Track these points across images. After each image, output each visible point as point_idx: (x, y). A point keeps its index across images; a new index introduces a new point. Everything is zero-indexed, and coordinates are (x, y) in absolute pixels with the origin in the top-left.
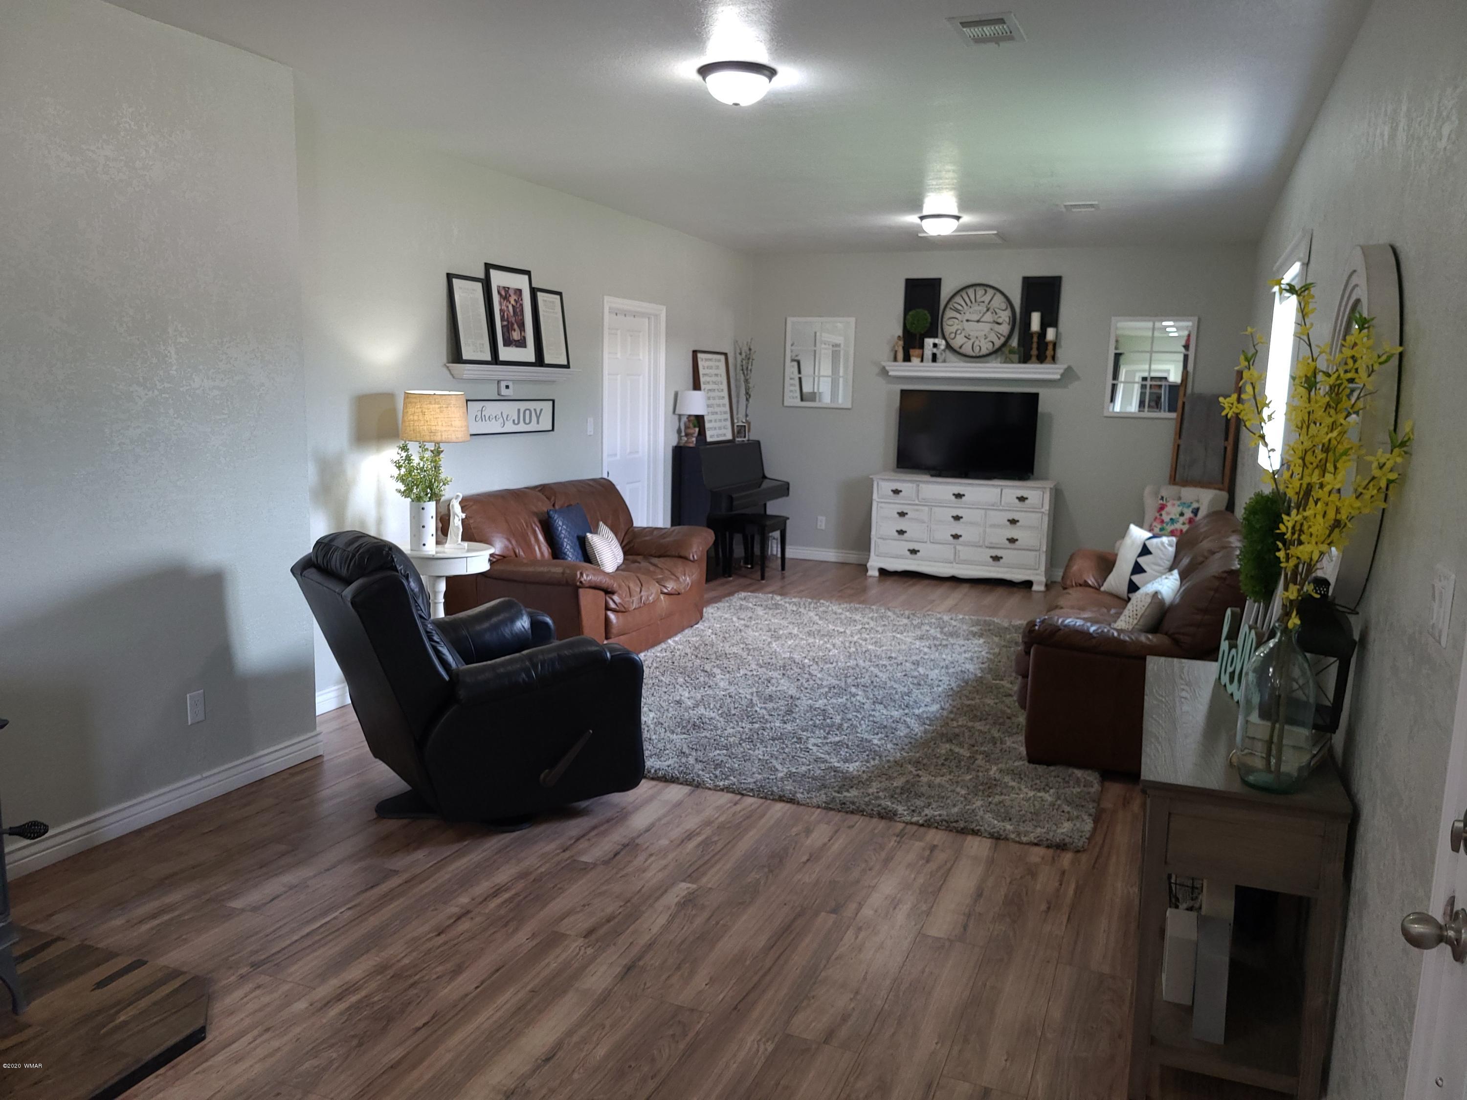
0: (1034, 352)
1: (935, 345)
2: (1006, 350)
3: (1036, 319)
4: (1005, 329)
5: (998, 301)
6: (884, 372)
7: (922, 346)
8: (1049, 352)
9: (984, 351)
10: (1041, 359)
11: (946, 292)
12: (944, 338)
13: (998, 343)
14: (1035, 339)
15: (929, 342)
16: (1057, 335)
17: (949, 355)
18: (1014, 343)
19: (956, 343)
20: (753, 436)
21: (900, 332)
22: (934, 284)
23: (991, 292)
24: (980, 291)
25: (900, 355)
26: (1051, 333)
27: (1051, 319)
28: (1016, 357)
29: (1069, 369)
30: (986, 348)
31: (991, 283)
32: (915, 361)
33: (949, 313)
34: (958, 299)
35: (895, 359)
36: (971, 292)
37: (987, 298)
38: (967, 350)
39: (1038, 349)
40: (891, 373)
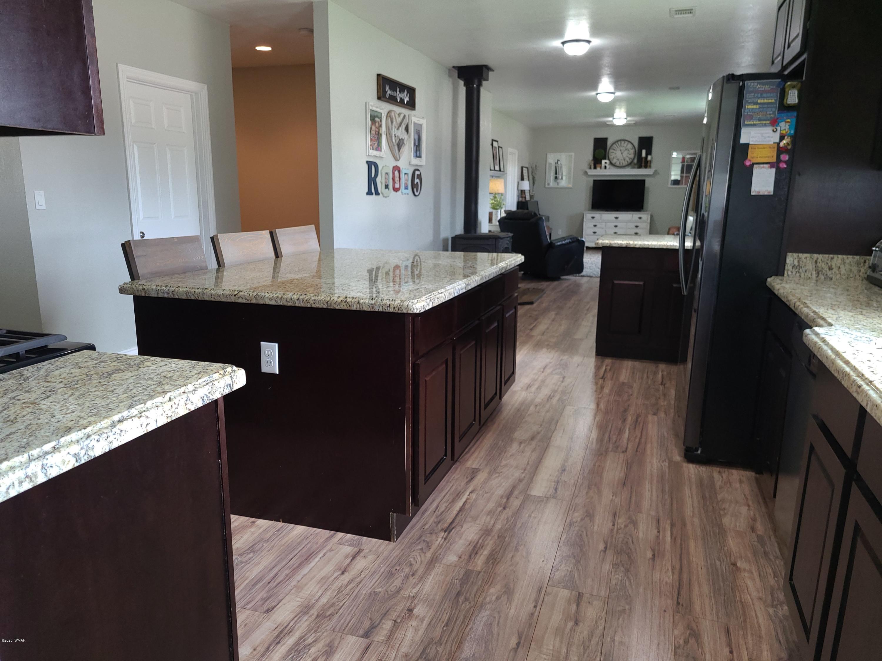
0: (643, 164)
1: (606, 163)
2: (632, 164)
3: (644, 153)
4: (632, 156)
5: (630, 146)
6: (586, 173)
7: (601, 163)
8: (649, 164)
9: (624, 165)
10: (646, 167)
11: (609, 143)
12: (609, 159)
13: (629, 161)
14: (643, 160)
15: (603, 162)
16: (652, 158)
17: (612, 167)
18: (635, 161)
19: (614, 162)
20: (535, 199)
21: (591, 158)
22: (605, 140)
23: (627, 142)
24: (623, 142)
25: (592, 167)
26: (649, 158)
27: (649, 153)
28: (636, 166)
29: (656, 171)
30: (625, 163)
31: (626, 139)
32: (598, 169)
33: (611, 151)
34: (614, 145)
35: (590, 168)
36: (619, 143)
37: (625, 145)
38: (618, 164)
39: (645, 163)
40: (589, 174)
